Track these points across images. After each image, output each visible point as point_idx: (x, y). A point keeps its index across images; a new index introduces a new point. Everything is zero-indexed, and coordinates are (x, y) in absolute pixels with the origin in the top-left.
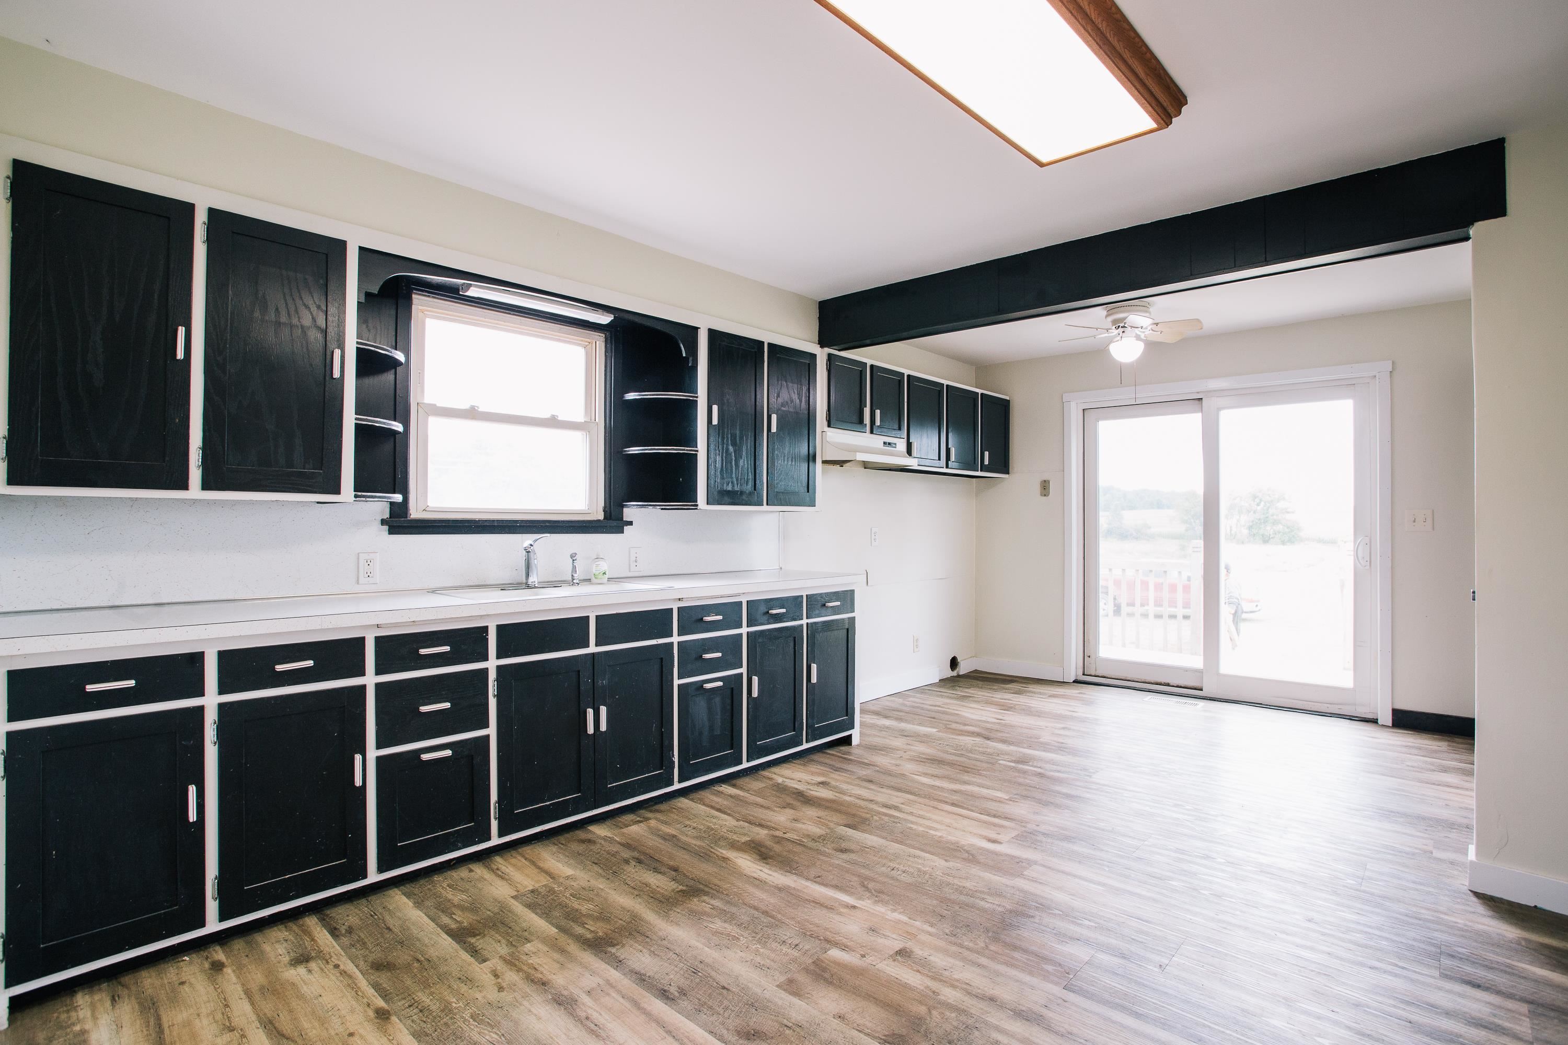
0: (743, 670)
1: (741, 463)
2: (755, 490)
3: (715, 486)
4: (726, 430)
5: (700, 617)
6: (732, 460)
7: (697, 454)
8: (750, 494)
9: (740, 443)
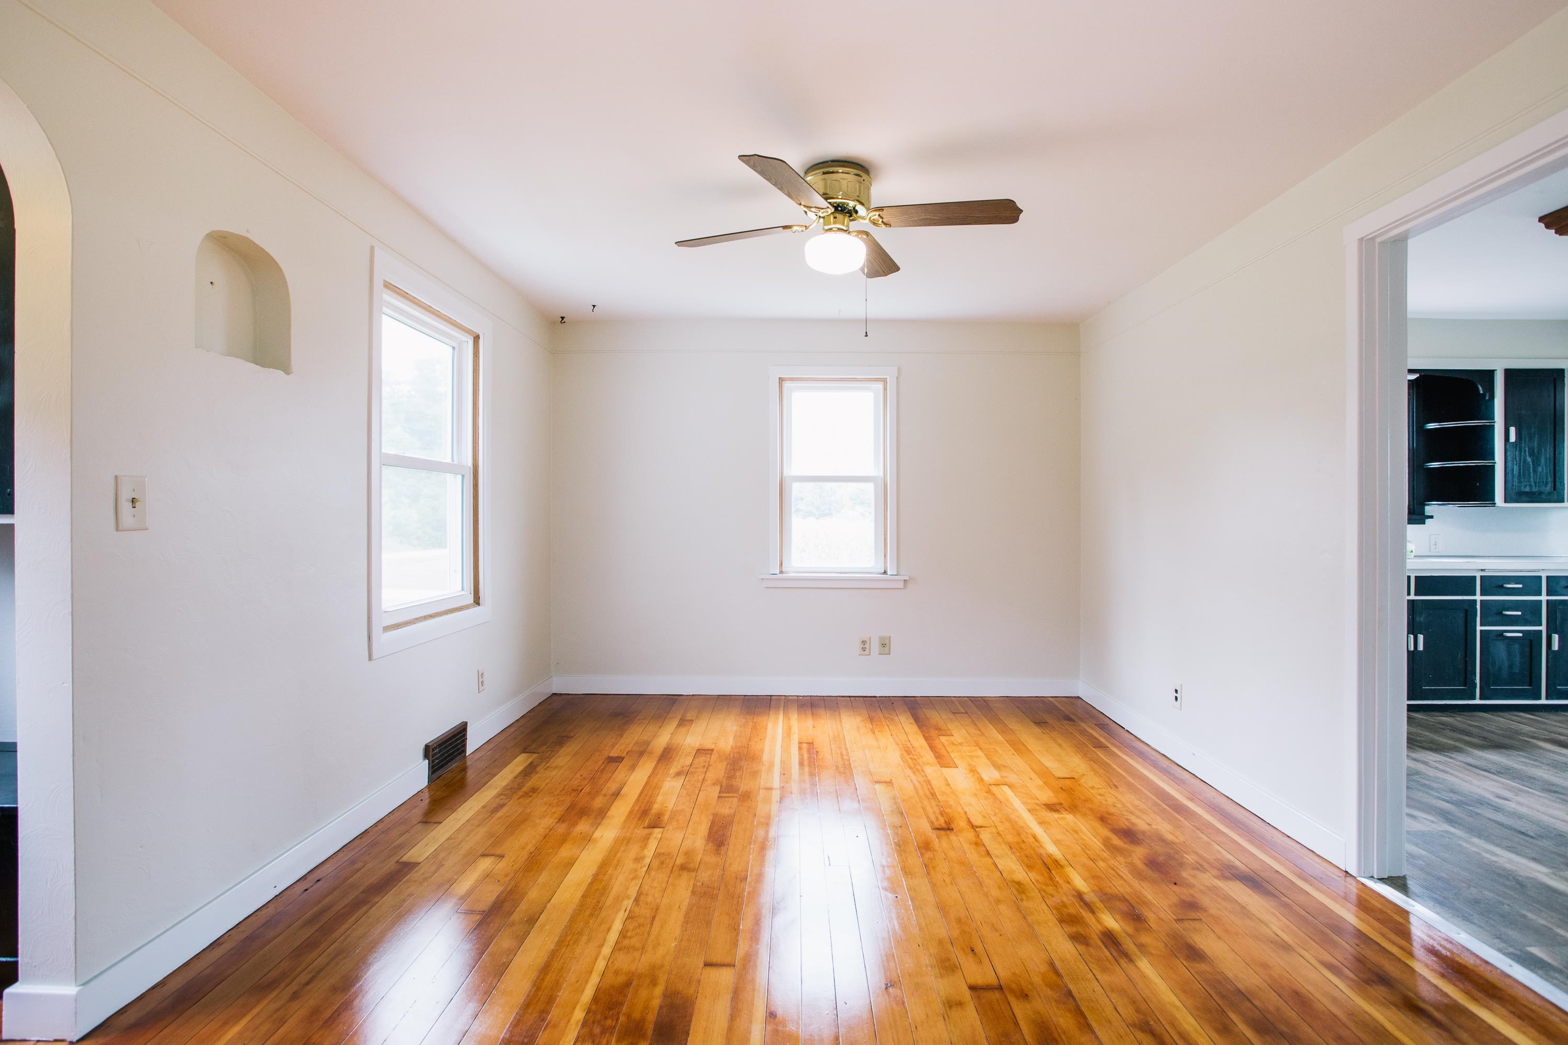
0: (1543, 628)
1: (1540, 469)
2: (1555, 489)
3: (1512, 489)
4: (1523, 445)
5: (1500, 584)
6: (1530, 468)
7: (1494, 465)
8: (1549, 493)
9: (1538, 453)
